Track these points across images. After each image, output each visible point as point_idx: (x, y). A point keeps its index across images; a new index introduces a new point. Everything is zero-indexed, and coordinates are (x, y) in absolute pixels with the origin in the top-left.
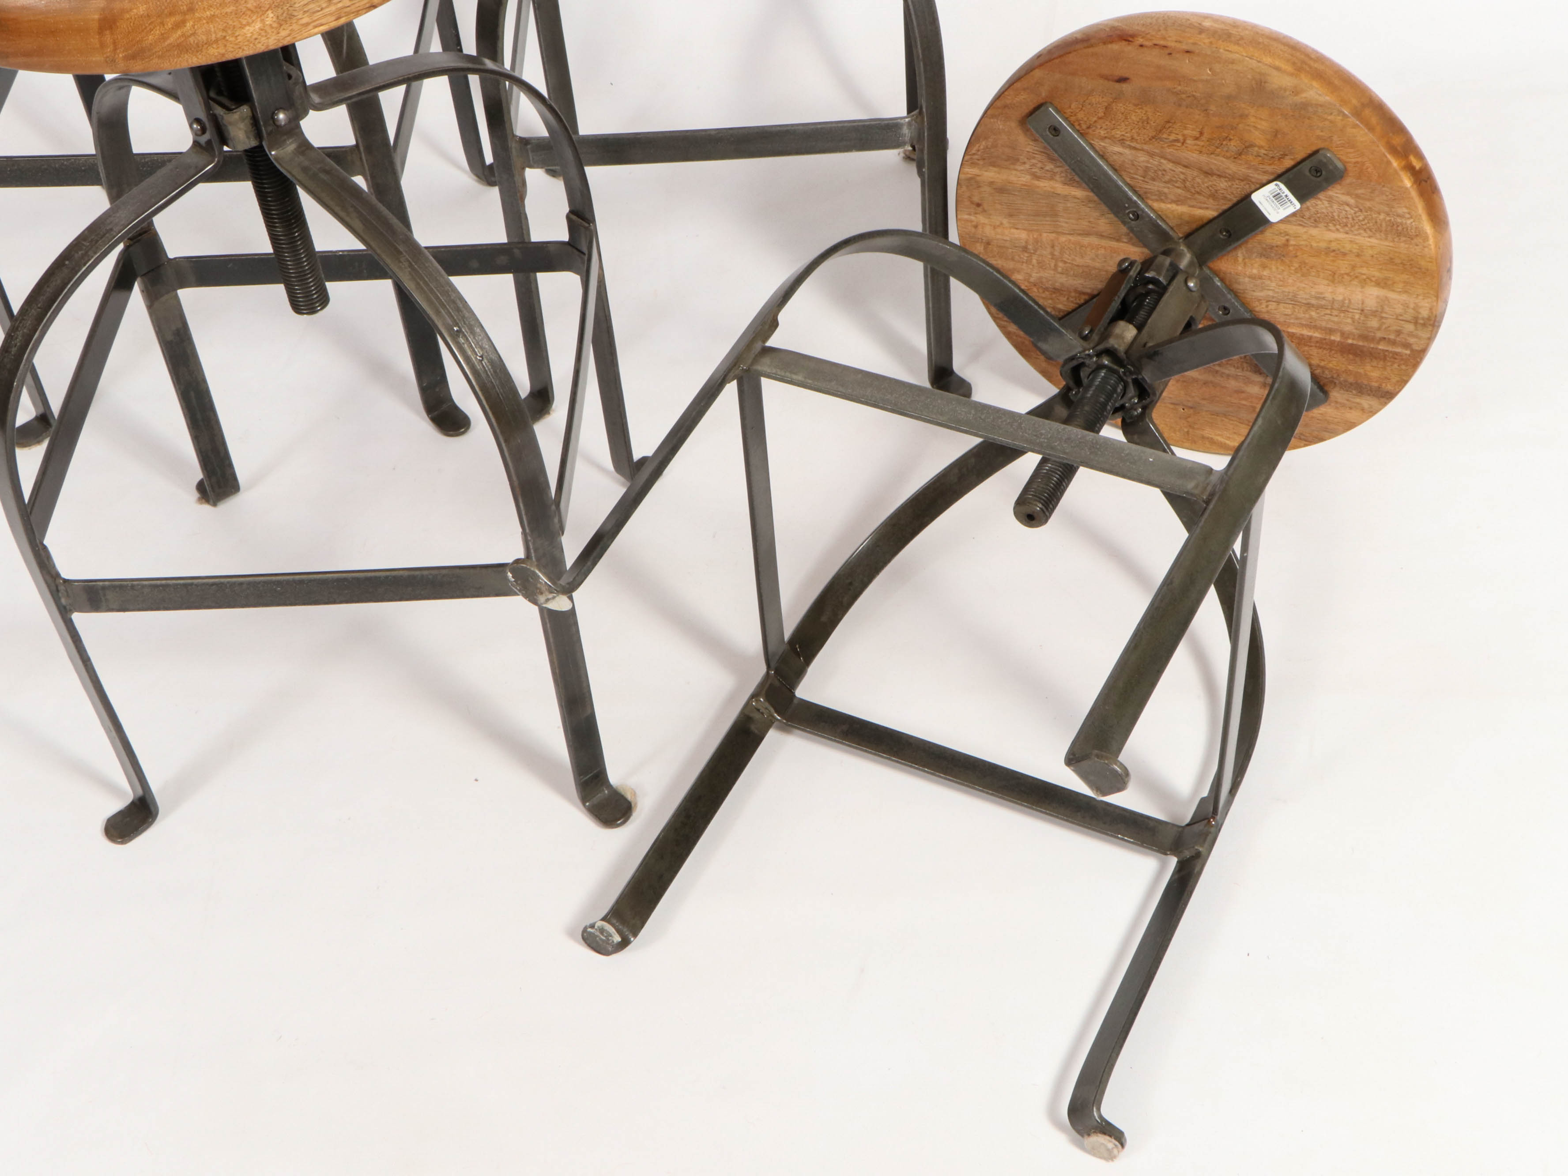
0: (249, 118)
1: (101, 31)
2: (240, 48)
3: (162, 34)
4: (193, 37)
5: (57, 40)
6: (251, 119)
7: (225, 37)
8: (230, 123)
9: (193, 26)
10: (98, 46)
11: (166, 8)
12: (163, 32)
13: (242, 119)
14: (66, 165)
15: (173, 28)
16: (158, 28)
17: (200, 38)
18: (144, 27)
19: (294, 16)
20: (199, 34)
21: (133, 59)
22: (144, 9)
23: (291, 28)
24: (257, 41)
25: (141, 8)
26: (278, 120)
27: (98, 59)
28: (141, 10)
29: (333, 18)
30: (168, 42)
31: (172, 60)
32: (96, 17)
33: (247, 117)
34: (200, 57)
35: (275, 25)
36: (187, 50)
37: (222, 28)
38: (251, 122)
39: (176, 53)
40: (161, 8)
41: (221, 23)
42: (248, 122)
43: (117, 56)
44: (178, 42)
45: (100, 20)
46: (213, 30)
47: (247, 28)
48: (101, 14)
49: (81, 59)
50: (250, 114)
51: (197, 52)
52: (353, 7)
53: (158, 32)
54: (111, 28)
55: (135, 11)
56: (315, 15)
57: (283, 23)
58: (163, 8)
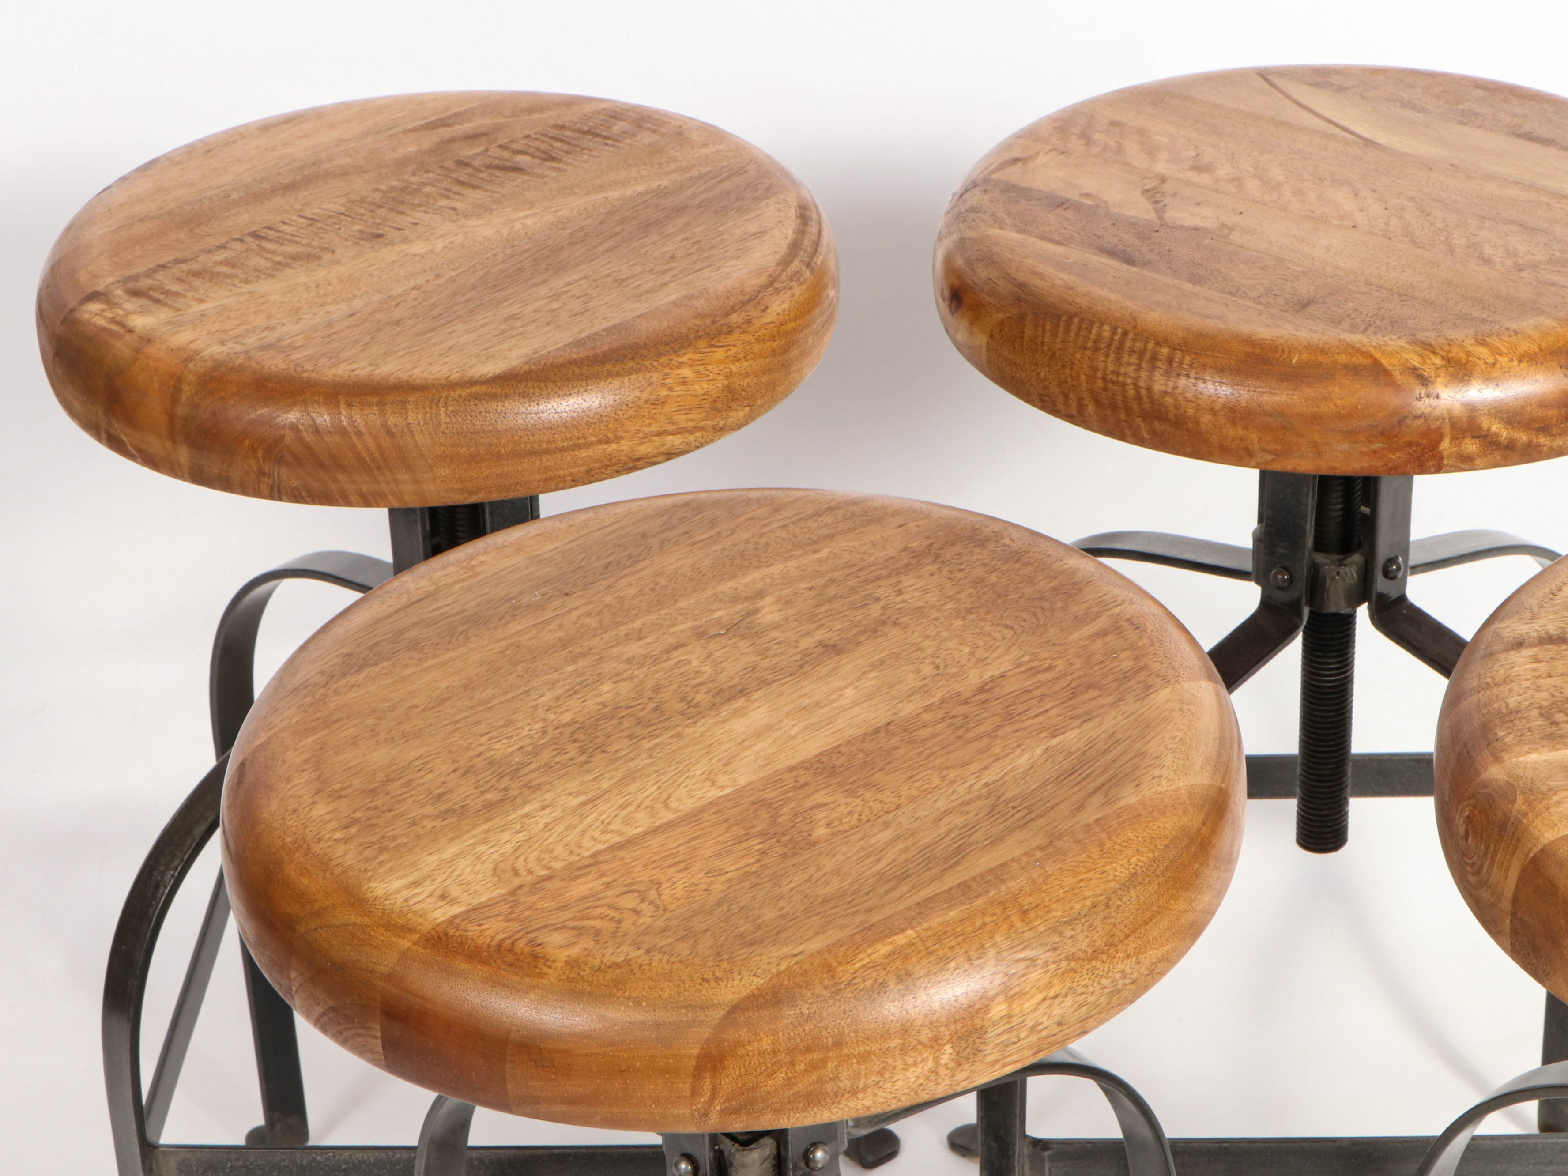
0: (772, 1157)
1: (697, 1073)
2: (895, 1098)
3: (788, 1078)
4: (832, 1083)
5: (626, 1083)
6: (773, 1161)
7: (879, 1082)
9: (837, 1067)
10: (687, 1093)
11: (802, 1041)
12: (791, 1075)
14: (319, 1161)
15: (806, 1070)
16: (785, 1069)
17: (842, 1085)
18: (763, 1068)
19: (980, 1051)
20: (842, 1078)
21: (735, 1114)
22: (769, 1042)
23: (973, 1068)
24: (922, 1087)
25: (764, 1041)
26: (814, 1159)
27: (682, 1111)
28: (765, 1043)
29: (1031, 1052)
30: (796, 1089)
31: (792, 1115)
32: (696, 1051)
33: (769, 1155)
34: (835, 1111)
35: (952, 1065)
36: (819, 1102)
37: (877, 1069)
38: (773, 1164)
39: (801, 1105)
40: (795, 1040)
41: (878, 1063)
42: (768, 1164)
43: (712, 1108)
44: (809, 1090)
45: (699, 1056)
46: (863, 1073)
47: (912, 1069)
48: (703, 1048)
49: (655, 1111)
50: (775, 1152)
51: (833, 1103)
52: (1060, 1035)
53: (783, 1075)
54: (714, 1069)
55: (756, 1044)
56: (1010, 1048)
57: (964, 1061)
58: (798, 1040)
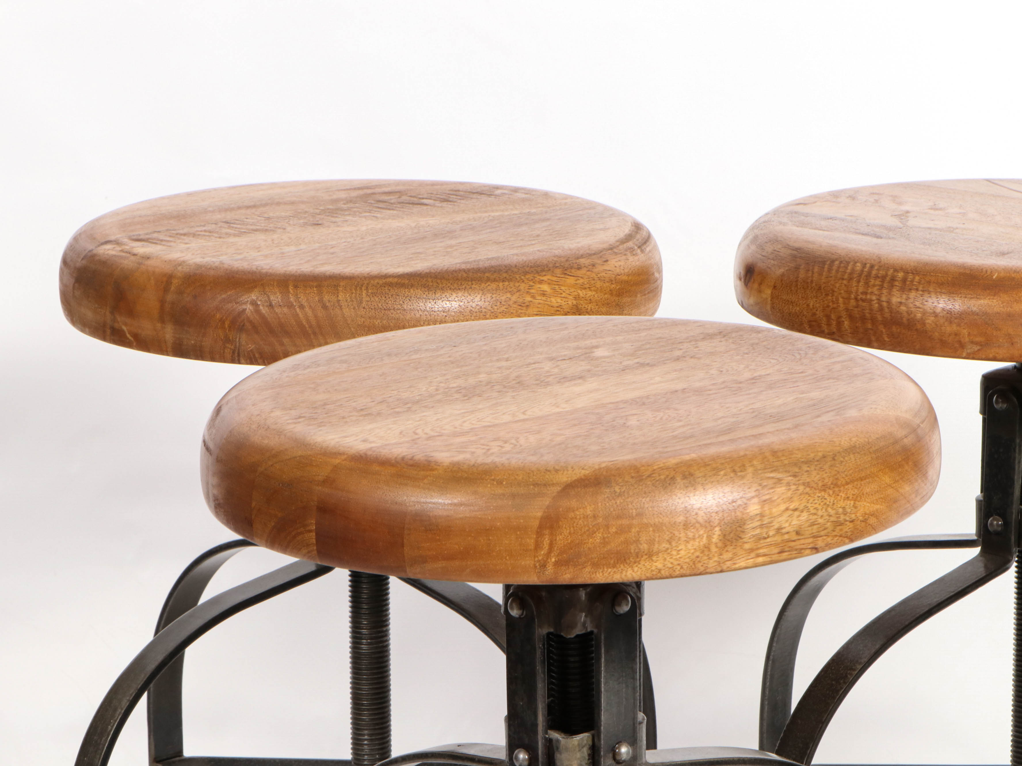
0: (588, 746)
1: (539, 532)
2: (679, 565)
3: (604, 538)
4: (635, 545)
5: (489, 540)
6: (590, 748)
7: (668, 549)
8: (567, 749)
9: (638, 532)
10: (532, 547)
11: (614, 510)
12: (606, 536)
13: (581, 747)
15: (616, 533)
16: (602, 530)
17: (642, 547)
18: (587, 528)
19: (741, 538)
20: (642, 542)
21: (565, 565)
22: (591, 509)
23: (735, 551)
24: (698, 559)
25: (588, 508)
26: (620, 753)
27: (528, 562)
28: (588, 510)
29: (777, 550)
30: (609, 547)
31: (606, 569)
32: (539, 514)
33: (586, 745)
34: (636, 569)
35: (720, 545)
36: (625, 560)
37: (667, 538)
38: (589, 752)
39: (612, 562)
40: (610, 510)
41: (667, 533)
42: (585, 751)
43: (549, 560)
44: (619, 549)
45: (542, 518)
46: (657, 539)
47: (691, 542)
48: (545, 512)
49: (509, 562)
50: (590, 743)
51: (635, 562)
52: (797, 543)
53: (600, 535)
54: (551, 527)
55: (581, 510)
56: (762, 542)
57: (728, 543)
58: (612, 509)
